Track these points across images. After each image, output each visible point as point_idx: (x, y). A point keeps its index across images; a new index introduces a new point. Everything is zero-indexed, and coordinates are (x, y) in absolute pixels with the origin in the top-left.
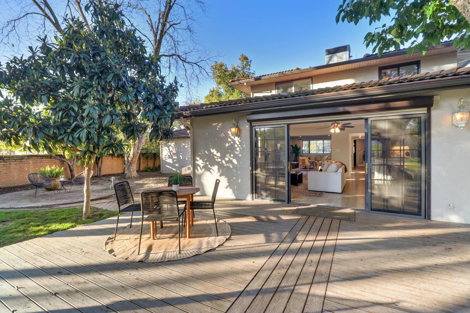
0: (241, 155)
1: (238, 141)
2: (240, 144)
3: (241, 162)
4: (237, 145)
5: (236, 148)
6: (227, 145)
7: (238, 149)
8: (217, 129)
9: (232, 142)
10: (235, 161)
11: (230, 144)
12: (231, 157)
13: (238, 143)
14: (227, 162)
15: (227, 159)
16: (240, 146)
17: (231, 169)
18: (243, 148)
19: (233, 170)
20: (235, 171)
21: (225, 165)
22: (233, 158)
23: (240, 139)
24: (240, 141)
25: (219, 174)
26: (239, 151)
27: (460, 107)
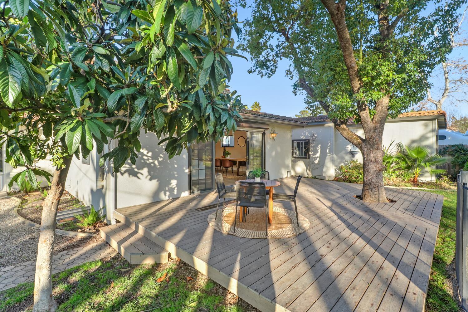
14: (160, 163)
21: (158, 166)
27: (274, 131)
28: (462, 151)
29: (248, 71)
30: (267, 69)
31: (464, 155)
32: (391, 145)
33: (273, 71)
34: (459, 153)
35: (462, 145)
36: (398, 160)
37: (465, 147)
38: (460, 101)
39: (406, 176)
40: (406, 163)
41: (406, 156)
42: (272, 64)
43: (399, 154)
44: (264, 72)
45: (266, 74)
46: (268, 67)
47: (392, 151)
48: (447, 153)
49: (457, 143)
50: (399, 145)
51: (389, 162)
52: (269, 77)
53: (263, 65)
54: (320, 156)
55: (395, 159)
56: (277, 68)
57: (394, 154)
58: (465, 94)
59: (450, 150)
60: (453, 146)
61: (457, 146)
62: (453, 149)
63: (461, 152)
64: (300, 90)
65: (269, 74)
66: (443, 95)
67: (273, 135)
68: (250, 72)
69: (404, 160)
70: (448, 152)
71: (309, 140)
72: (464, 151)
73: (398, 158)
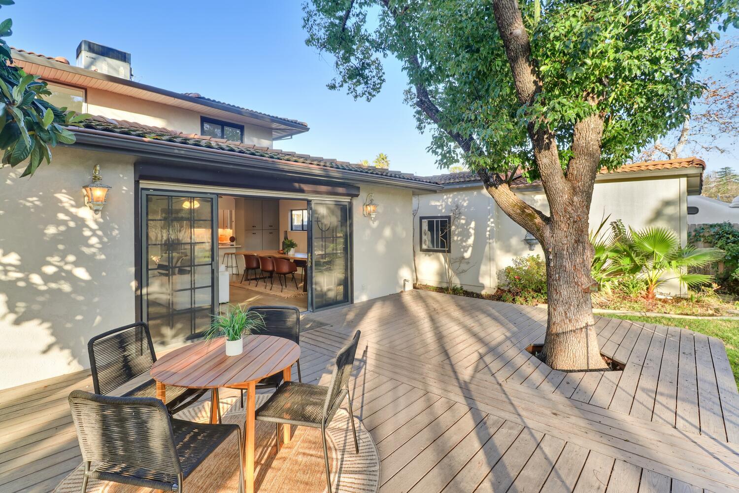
0: (103, 257)
1: (96, 221)
2: (100, 229)
3: (104, 274)
4: (91, 230)
5: (89, 238)
6: (51, 230)
7: (94, 241)
8: (9, 182)
9: (72, 224)
10: (81, 273)
11: (62, 228)
12: (66, 263)
13: (94, 226)
14: (47, 278)
15: (49, 270)
16: (100, 233)
17: (68, 294)
18: (112, 239)
19: (73, 296)
20: (81, 298)
21: (43, 288)
22: (76, 264)
23: (102, 217)
24: (101, 220)
25: (12, 317)
26: (99, 246)
27: (372, 200)
28: (730, 236)
29: (328, 86)
30: (366, 83)
31: (734, 242)
32: (601, 226)
33: (376, 88)
34: (724, 239)
35: (730, 224)
36: (615, 255)
37: (735, 229)
38: (708, 149)
39: (631, 287)
40: (632, 260)
41: (631, 247)
42: (374, 74)
43: (618, 244)
44: (360, 89)
45: (363, 94)
46: (366, 80)
47: (604, 239)
48: (702, 239)
49: (720, 221)
50: (617, 227)
51: (599, 259)
52: (368, 100)
53: (356, 75)
54: (473, 244)
55: (611, 254)
56: (384, 81)
57: (608, 243)
58: (713, 138)
59: (707, 235)
60: (711, 226)
61: (720, 225)
62: (712, 231)
63: (728, 238)
64: (429, 123)
65: (370, 94)
66: (679, 140)
67: (369, 208)
68: (332, 87)
69: (629, 255)
70: (704, 236)
71: (449, 217)
72: (733, 236)
73: (616, 251)
